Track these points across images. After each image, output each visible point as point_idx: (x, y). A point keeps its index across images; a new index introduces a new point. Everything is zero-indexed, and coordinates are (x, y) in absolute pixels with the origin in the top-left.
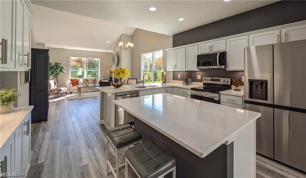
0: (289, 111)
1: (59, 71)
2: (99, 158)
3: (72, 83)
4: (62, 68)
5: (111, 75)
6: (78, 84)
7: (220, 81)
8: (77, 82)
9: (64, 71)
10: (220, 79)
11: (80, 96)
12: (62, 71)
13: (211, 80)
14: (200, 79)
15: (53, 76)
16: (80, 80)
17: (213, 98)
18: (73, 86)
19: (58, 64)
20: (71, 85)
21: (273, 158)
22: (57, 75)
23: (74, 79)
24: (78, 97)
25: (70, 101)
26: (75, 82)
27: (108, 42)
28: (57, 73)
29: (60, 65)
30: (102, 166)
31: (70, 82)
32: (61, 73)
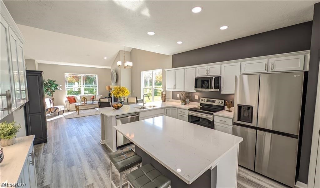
0: (271, 134)
1: (54, 89)
2: (103, 178)
3: (69, 101)
4: (57, 85)
5: (110, 91)
6: (75, 102)
7: (215, 102)
8: (74, 99)
9: (59, 89)
10: (215, 101)
11: (78, 114)
12: (57, 89)
13: (208, 101)
14: (197, 99)
15: (48, 94)
16: (77, 98)
17: (208, 118)
18: (70, 103)
19: (51, 81)
20: (68, 103)
21: (253, 170)
22: (51, 92)
23: (71, 97)
24: (76, 115)
25: (68, 119)
26: (71, 100)
27: (105, 58)
28: (52, 90)
29: (55, 83)
30: (106, 185)
31: (67, 99)
32: (56, 91)
